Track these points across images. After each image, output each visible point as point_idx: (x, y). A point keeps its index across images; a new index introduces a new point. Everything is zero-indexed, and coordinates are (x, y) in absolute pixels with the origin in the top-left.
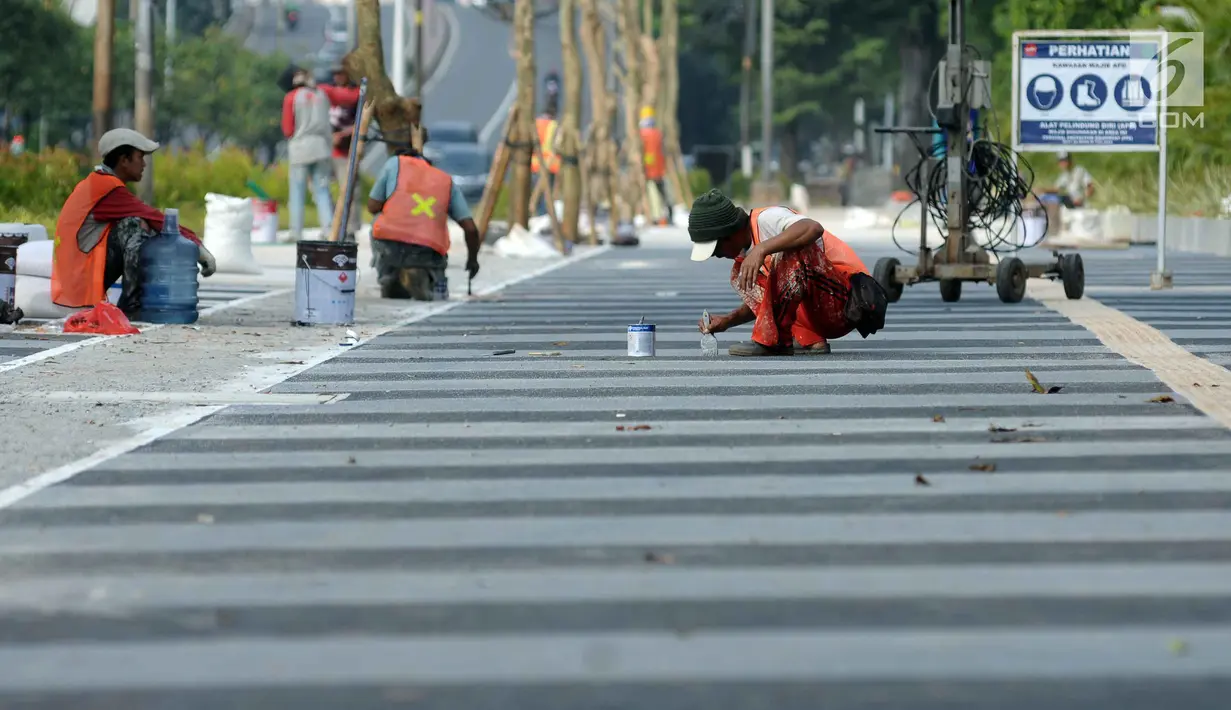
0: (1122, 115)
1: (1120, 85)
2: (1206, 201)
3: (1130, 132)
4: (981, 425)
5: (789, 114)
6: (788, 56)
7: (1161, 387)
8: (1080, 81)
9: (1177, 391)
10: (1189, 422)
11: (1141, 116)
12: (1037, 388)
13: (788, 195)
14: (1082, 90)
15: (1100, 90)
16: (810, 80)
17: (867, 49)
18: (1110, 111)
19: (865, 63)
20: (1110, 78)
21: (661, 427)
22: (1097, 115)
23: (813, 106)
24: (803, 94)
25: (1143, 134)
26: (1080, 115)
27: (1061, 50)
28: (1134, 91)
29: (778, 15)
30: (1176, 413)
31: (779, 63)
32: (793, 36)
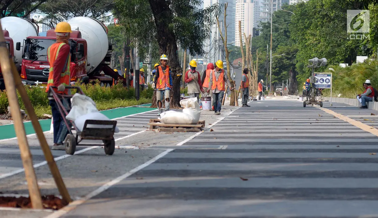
0: (326, 84)
1: (326, 80)
2: (336, 95)
3: (327, 86)
4: (315, 119)
5: (273, 82)
6: (274, 73)
7: (334, 116)
8: (321, 79)
9: (336, 116)
10: (338, 119)
11: (329, 84)
12: (320, 116)
13: (274, 94)
14: (321, 80)
15: (323, 80)
16: (276, 77)
17: (285, 73)
18: (325, 83)
19: (284, 74)
20: (325, 79)
21: (278, 119)
22: (323, 84)
23: (276, 81)
24: (275, 79)
25: (329, 86)
26: (321, 84)
27: (318, 75)
28: (327, 81)
29: (272, 68)
30: (336, 118)
31: (272, 74)
32: (274, 71)
